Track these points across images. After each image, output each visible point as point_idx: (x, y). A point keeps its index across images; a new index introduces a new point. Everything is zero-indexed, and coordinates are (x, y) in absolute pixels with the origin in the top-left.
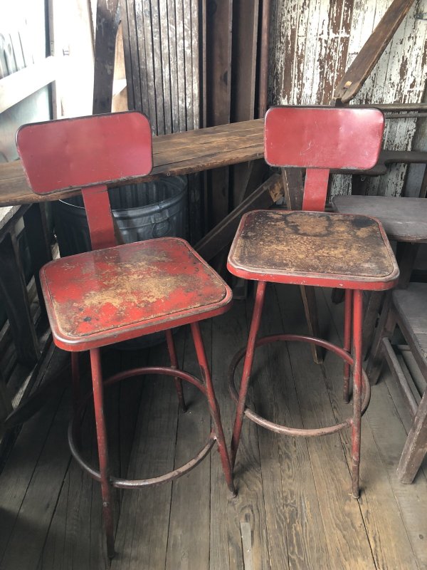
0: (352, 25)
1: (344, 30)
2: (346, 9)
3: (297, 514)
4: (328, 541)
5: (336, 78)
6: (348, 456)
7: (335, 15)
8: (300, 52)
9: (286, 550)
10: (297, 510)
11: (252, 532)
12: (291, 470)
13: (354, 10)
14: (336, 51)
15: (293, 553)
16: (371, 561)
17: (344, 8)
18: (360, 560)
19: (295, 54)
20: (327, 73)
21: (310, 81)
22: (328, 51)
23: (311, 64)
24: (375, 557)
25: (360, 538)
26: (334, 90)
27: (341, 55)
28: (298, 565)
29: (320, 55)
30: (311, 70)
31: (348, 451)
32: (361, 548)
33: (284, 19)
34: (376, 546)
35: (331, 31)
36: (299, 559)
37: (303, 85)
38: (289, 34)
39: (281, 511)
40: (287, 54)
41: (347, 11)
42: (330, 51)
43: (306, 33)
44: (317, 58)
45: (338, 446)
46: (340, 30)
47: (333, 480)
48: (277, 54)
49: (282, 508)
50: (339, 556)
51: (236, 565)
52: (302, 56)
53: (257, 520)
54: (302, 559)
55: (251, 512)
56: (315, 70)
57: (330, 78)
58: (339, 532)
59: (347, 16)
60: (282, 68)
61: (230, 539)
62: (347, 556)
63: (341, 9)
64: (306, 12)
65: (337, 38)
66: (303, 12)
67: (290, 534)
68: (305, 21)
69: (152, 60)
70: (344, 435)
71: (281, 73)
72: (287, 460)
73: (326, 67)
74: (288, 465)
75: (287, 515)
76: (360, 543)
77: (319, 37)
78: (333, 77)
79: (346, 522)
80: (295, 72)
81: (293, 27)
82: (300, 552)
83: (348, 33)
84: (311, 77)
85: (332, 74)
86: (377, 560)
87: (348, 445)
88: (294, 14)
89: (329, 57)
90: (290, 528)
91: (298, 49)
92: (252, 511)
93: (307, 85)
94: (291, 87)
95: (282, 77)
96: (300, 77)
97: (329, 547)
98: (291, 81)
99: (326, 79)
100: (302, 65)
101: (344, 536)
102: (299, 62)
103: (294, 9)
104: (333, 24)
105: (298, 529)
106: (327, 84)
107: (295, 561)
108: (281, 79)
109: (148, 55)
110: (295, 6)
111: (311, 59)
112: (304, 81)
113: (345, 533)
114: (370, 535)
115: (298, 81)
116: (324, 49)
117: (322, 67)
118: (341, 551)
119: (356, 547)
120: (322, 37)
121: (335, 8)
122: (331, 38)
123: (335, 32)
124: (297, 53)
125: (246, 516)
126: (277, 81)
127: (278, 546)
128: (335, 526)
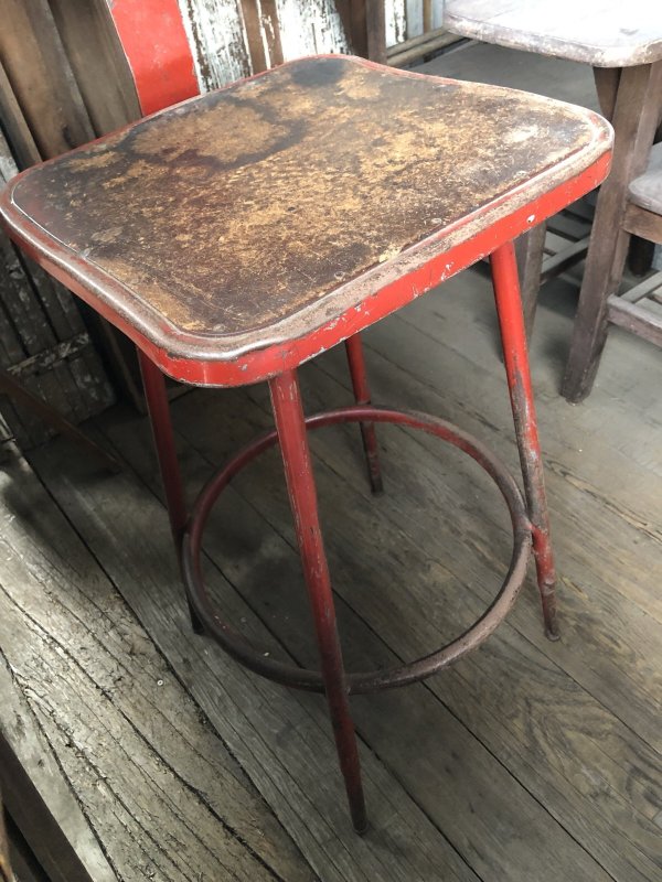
12: (620, 642)
55: (648, 783)
70: (627, 512)
72: (596, 627)
74: (607, 636)
87: (649, 526)
92: (647, 778)
125: (647, 797)
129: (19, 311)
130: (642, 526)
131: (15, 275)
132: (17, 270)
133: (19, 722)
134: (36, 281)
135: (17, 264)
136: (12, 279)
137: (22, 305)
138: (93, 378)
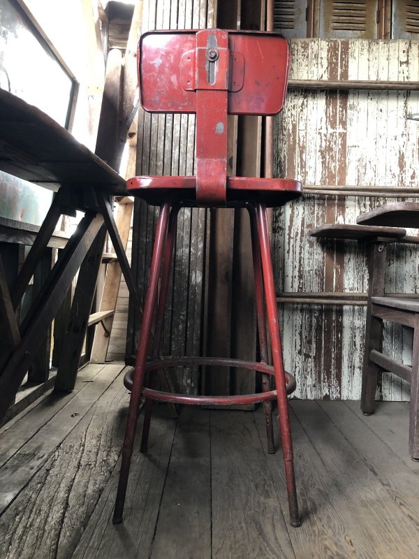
0: (348, 122)
1: (341, 126)
2: (341, 109)
5: (337, 167)
7: (331, 114)
8: (301, 143)
13: (349, 111)
14: (335, 143)
17: (339, 109)
19: (297, 145)
20: (329, 162)
21: (313, 169)
22: (328, 143)
23: (313, 154)
26: (337, 178)
27: (340, 147)
29: (321, 146)
30: (313, 160)
33: (285, 115)
35: (329, 127)
37: (306, 173)
38: (291, 128)
40: (289, 145)
41: (342, 111)
42: (330, 144)
43: (306, 128)
44: (318, 149)
46: (338, 126)
48: (280, 145)
52: (304, 147)
56: (317, 160)
57: (333, 168)
59: (343, 115)
60: (285, 157)
63: (336, 109)
64: (305, 111)
65: (336, 133)
66: (302, 110)
68: (304, 118)
69: (163, 143)
71: (284, 162)
73: (328, 157)
77: (318, 131)
78: (335, 167)
80: (297, 160)
81: (294, 123)
83: (345, 129)
84: (313, 166)
85: (334, 164)
88: (294, 112)
89: (330, 149)
91: (299, 140)
93: (310, 173)
94: (295, 174)
95: (285, 165)
96: (303, 166)
98: (295, 169)
99: (329, 168)
100: (304, 155)
102: (302, 152)
103: (294, 108)
104: (330, 121)
106: (330, 172)
108: (285, 167)
109: (160, 138)
110: (294, 106)
111: (313, 149)
112: (307, 170)
115: (301, 169)
116: (324, 142)
117: (324, 157)
120: (321, 131)
121: (331, 108)
122: (329, 132)
123: (333, 127)
124: (299, 144)
126: (281, 170)
129: (176, 333)
131: (181, 317)
132: (184, 315)
133: (43, 457)
134: (189, 323)
135: (184, 313)
136: (179, 318)
137: (178, 331)
138: (191, 382)
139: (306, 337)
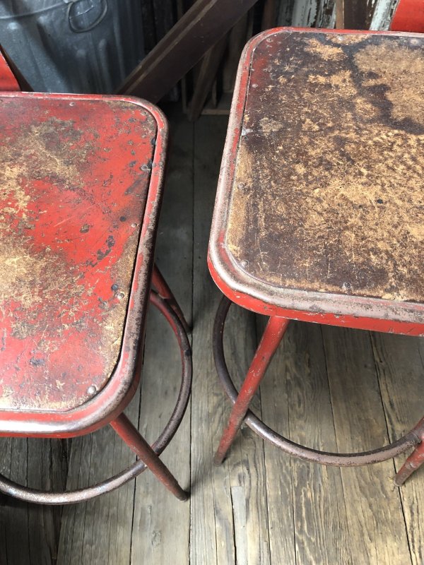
3: (309, 472)
4: (349, 513)
6: (382, 382)
9: (292, 527)
10: (308, 467)
11: (247, 501)
12: (302, 405)
15: (301, 531)
16: (405, 543)
18: (389, 539)
24: (410, 536)
25: (392, 509)
28: (307, 549)
31: (382, 373)
32: (392, 524)
34: (413, 520)
36: (309, 540)
39: (287, 468)
45: (369, 365)
47: (360, 419)
49: (288, 464)
50: (362, 535)
51: (224, 550)
53: (254, 484)
54: (313, 540)
55: (246, 471)
58: (364, 499)
61: (217, 512)
62: (373, 535)
67: (298, 502)
70: (379, 347)
72: (298, 389)
74: (298, 396)
75: (295, 475)
76: (392, 516)
79: (374, 483)
82: (310, 529)
86: (413, 541)
87: (383, 364)
90: (298, 494)
92: (248, 469)
97: (350, 522)
101: (370, 506)
105: (309, 495)
107: (303, 543)
113: (372, 500)
114: (405, 504)
118: (365, 529)
119: (385, 522)
125: (239, 477)
127: (281, 520)
128: (358, 490)
130: (378, 360)
139: (325, 5)
